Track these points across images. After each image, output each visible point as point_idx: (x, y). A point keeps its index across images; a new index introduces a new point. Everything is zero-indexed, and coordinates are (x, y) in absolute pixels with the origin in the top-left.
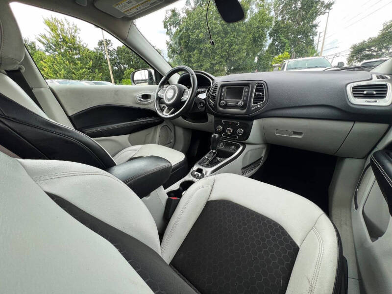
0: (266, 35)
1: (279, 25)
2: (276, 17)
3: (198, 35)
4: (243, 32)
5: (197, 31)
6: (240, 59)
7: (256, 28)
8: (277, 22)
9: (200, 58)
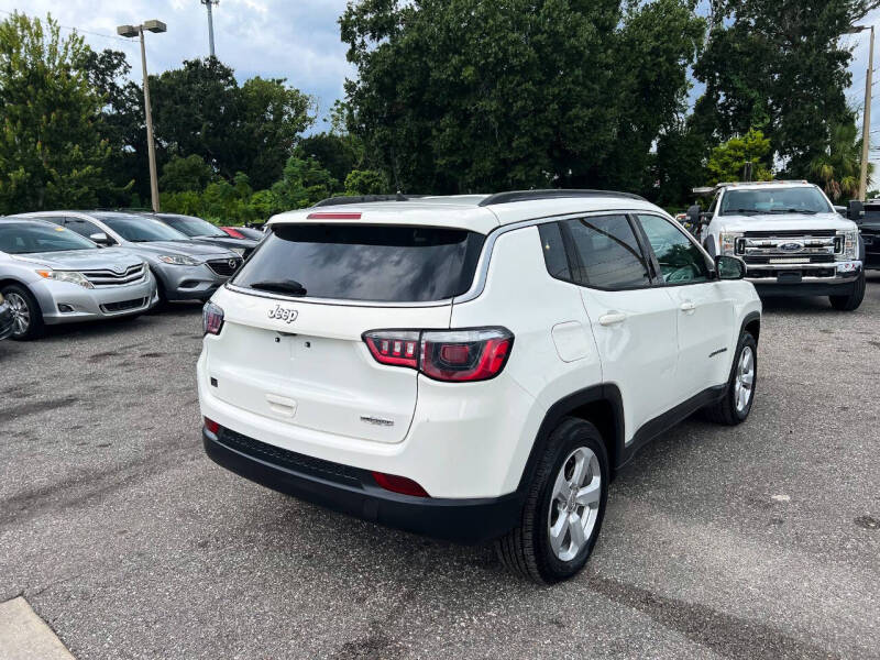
0: (682, 76)
1: (727, 46)
2: (718, 19)
3: (458, 71)
4: (608, 67)
5: (455, 60)
6: (595, 149)
7: (650, 54)
8: (719, 35)
9: (460, 140)
